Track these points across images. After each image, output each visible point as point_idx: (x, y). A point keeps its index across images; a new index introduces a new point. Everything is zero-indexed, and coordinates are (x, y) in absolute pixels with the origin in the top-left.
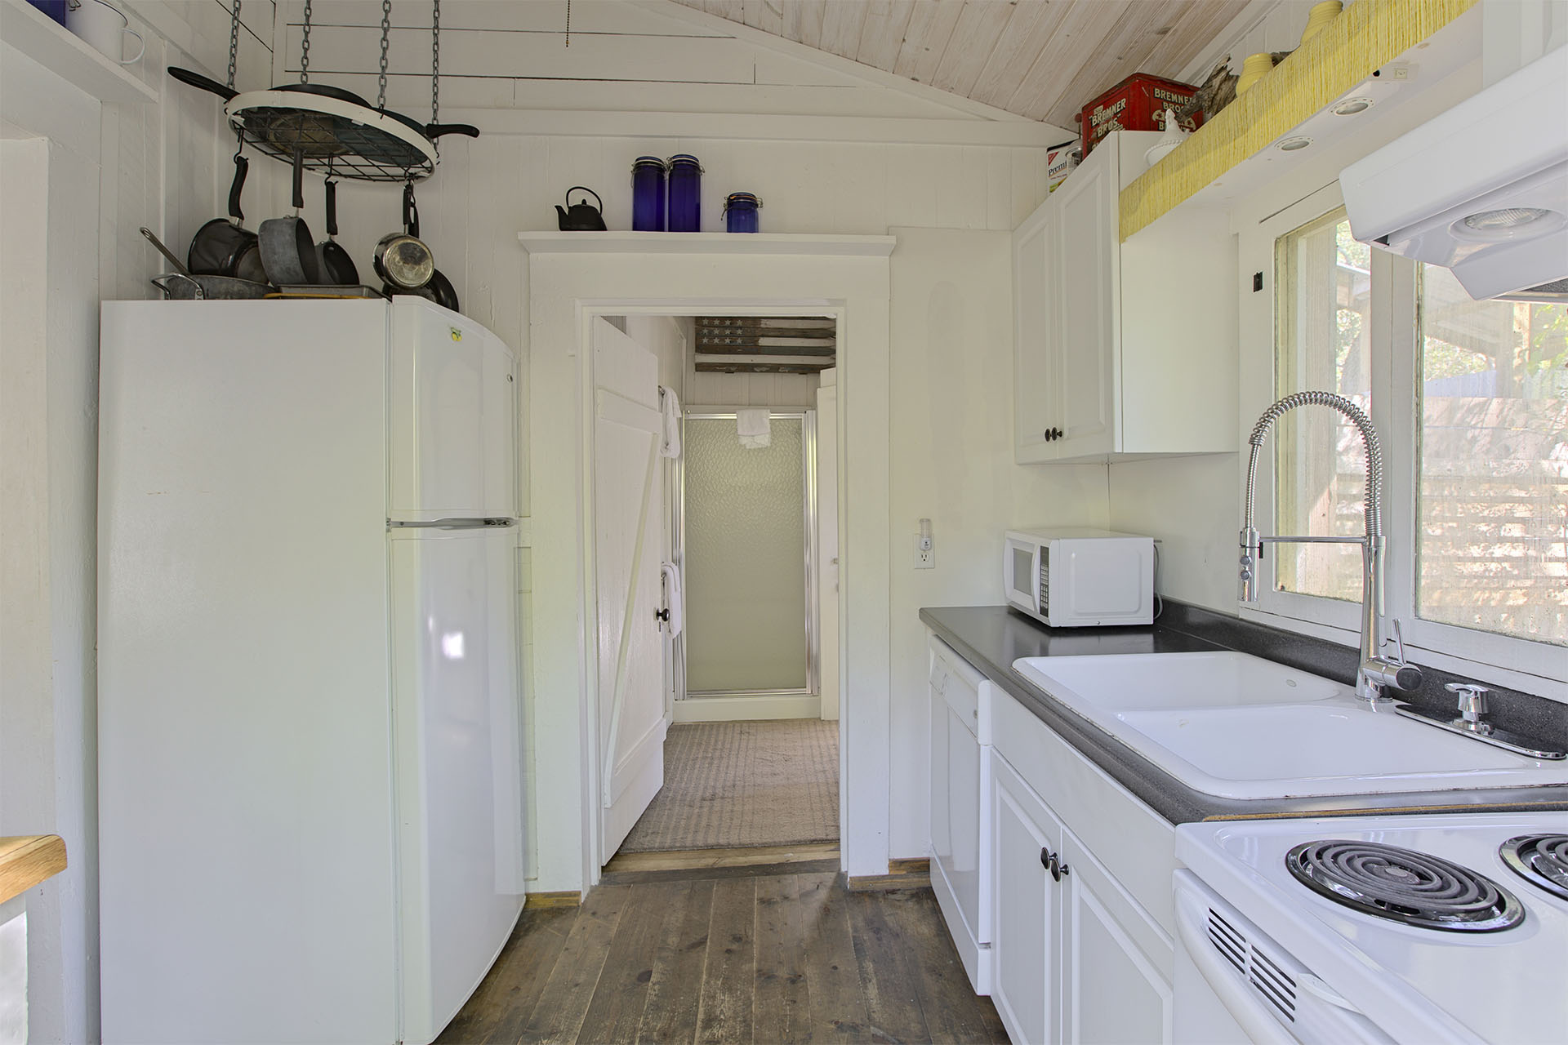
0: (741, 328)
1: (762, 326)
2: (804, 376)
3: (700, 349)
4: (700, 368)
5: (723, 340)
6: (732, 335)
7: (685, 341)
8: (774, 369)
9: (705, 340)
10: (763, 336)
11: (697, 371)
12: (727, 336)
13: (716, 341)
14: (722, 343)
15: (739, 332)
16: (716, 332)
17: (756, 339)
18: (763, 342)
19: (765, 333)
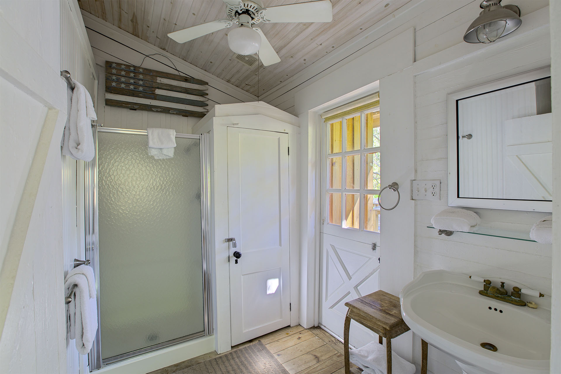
0: (142, 80)
1: (158, 81)
2: (187, 117)
3: (109, 89)
4: (109, 103)
5: (129, 86)
6: (135, 84)
7: (96, 82)
8: (166, 111)
9: (114, 84)
10: (158, 88)
11: (106, 104)
12: (131, 84)
13: (123, 86)
14: (127, 88)
15: (141, 82)
16: (123, 79)
17: (153, 89)
18: (158, 92)
19: (159, 86)
